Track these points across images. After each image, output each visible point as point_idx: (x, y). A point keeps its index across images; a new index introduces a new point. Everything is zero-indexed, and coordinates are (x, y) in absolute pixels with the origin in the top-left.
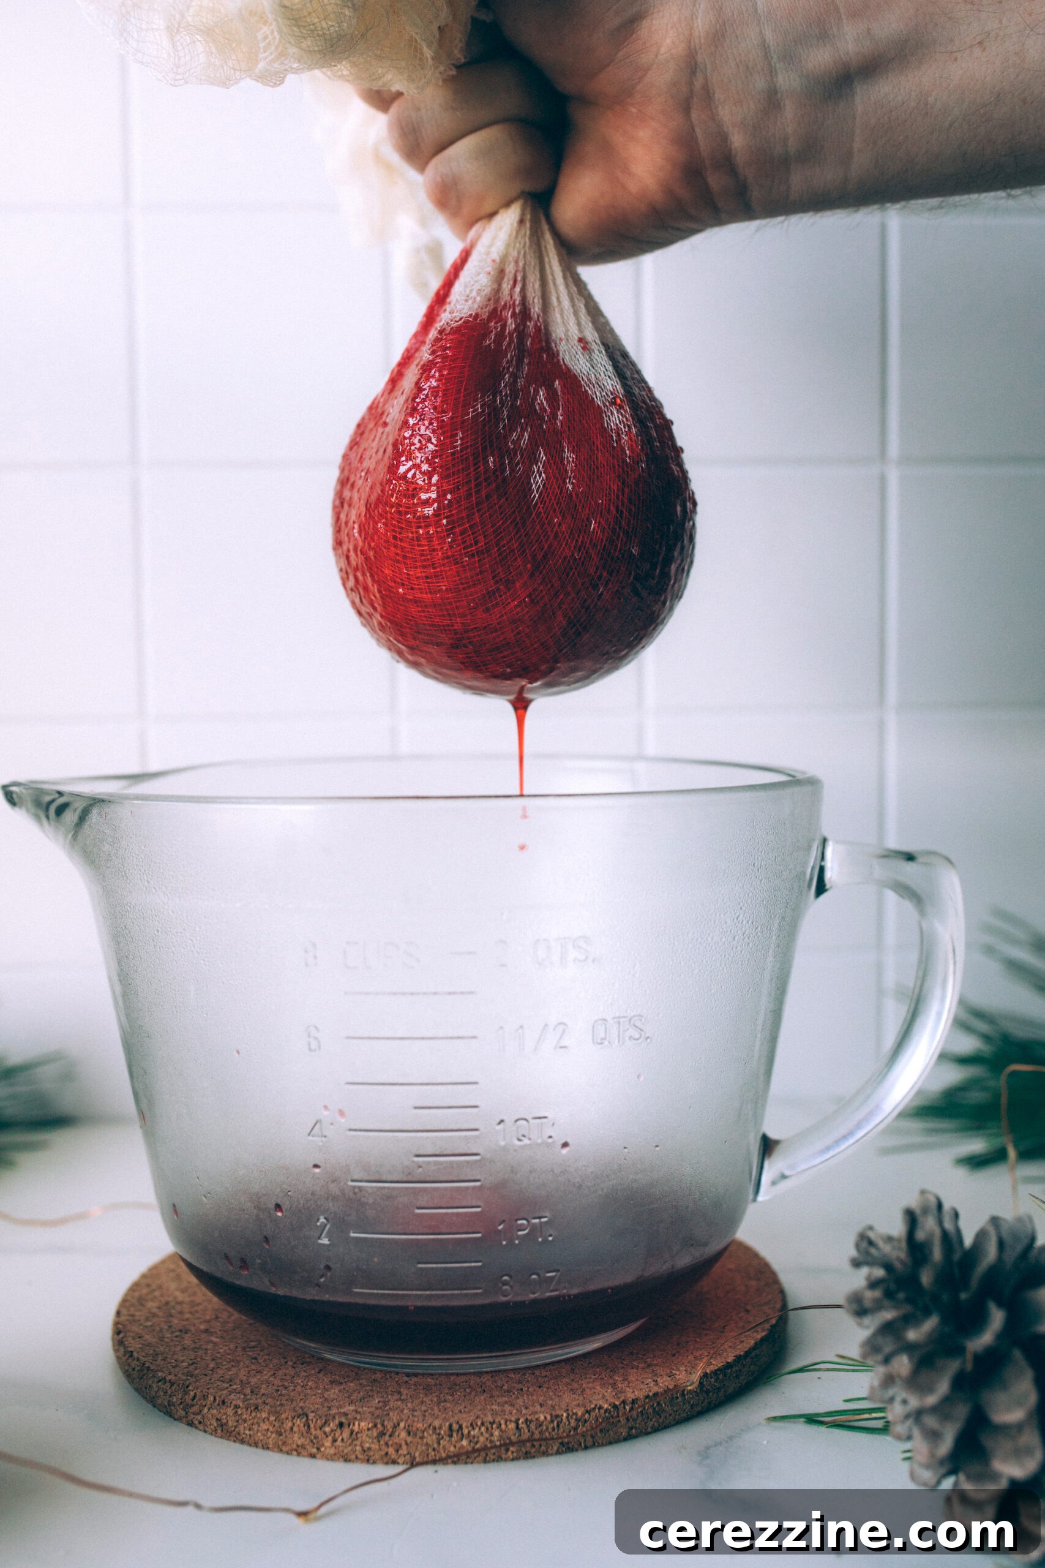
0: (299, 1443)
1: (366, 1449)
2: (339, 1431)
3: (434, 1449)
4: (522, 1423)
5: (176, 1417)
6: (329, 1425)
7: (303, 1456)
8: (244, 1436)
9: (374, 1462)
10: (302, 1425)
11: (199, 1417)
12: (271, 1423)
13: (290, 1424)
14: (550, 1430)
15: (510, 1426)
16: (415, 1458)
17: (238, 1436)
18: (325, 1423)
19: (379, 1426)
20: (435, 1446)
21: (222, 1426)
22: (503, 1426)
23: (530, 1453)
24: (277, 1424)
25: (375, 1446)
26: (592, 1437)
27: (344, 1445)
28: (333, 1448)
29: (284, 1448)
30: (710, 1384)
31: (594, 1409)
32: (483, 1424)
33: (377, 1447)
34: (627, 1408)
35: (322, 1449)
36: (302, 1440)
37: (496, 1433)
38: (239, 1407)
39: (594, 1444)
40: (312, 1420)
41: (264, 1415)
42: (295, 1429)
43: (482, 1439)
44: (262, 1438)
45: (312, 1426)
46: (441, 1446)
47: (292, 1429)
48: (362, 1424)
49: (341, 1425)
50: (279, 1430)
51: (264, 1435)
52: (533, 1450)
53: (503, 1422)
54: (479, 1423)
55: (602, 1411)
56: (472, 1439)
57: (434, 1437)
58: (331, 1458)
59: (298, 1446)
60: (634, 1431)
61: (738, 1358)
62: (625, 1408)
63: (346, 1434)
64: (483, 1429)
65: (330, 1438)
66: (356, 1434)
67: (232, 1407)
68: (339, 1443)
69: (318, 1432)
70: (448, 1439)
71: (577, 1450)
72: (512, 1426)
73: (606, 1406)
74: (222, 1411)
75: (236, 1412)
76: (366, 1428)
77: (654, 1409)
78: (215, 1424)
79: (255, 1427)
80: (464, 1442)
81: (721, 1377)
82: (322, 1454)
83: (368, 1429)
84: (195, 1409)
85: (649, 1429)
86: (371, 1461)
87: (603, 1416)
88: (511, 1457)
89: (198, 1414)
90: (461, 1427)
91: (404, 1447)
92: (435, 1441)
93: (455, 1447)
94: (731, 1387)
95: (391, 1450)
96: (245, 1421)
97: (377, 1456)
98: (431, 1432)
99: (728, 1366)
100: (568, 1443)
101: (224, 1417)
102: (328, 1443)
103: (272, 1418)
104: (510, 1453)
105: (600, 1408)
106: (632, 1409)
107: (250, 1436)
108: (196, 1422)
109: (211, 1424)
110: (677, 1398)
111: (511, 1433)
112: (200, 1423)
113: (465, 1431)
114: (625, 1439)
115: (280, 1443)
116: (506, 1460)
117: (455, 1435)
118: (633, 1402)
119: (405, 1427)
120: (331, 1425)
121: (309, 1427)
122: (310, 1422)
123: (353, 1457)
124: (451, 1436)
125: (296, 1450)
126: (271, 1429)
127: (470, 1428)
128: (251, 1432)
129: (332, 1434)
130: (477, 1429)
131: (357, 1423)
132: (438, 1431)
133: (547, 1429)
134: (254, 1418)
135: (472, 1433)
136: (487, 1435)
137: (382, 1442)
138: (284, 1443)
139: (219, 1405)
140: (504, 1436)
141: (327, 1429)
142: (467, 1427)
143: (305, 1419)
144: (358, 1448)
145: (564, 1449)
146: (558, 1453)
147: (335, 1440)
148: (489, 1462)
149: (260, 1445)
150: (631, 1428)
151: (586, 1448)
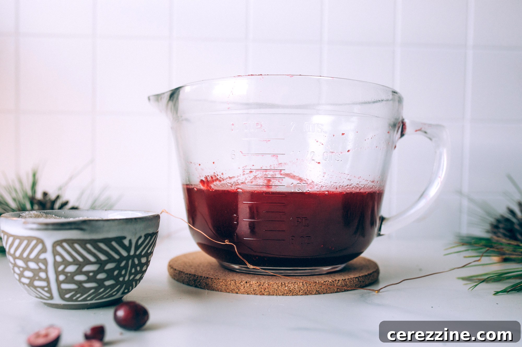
0: (233, 288)
1: (254, 290)
2: (246, 284)
3: (276, 290)
4: (305, 283)
5: (191, 285)
6: (242, 283)
7: (234, 293)
8: (214, 287)
9: (257, 295)
10: (234, 283)
11: (199, 283)
12: (223, 283)
13: (230, 283)
14: (313, 286)
15: (300, 284)
16: (270, 293)
17: (212, 288)
18: (241, 282)
19: (259, 283)
20: (277, 289)
21: (207, 285)
22: (298, 284)
23: (307, 293)
24: (225, 283)
25: (257, 289)
26: (326, 290)
27: (248, 288)
28: (244, 289)
29: (228, 291)
30: (361, 279)
31: (327, 281)
32: (292, 283)
33: (258, 289)
34: (337, 282)
35: (240, 290)
36: (234, 287)
37: (296, 286)
38: (213, 279)
39: (326, 293)
40: (237, 281)
41: (221, 280)
42: (231, 284)
43: (292, 287)
44: (220, 287)
45: (237, 283)
46: (279, 289)
47: (230, 284)
48: (253, 282)
49: (246, 282)
50: (226, 284)
51: (221, 286)
52: (308, 292)
53: (298, 283)
54: (291, 283)
55: (329, 282)
56: (288, 287)
57: (277, 286)
58: (243, 293)
59: (232, 289)
60: (338, 290)
61: (369, 274)
62: (336, 282)
63: (248, 285)
64: (292, 284)
65: (243, 286)
66: (251, 285)
67: (210, 279)
68: (246, 288)
69: (239, 285)
70: (281, 287)
71: (321, 294)
72: (301, 284)
73: (330, 281)
74: (207, 280)
75: (212, 280)
76: (254, 283)
77: (345, 283)
78: (205, 285)
79: (218, 284)
80: (286, 288)
81: (364, 278)
82: (240, 292)
83: (255, 284)
84: (198, 281)
85: (343, 290)
86: (256, 294)
87: (330, 283)
88: (301, 294)
89: (199, 282)
90: (285, 283)
91: (267, 289)
92: (277, 287)
93: (283, 289)
94: (367, 282)
95: (263, 290)
96: (215, 283)
97: (258, 292)
98: (275, 285)
99: (366, 276)
100: (319, 291)
101: (208, 282)
102: (242, 288)
103: (224, 281)
104: (300, 292)
105: (328, 281)
106: (338, 283)
107: (216, 287)
108: (198, 285)
109: (203, 285)
110: (351, 281)
111: (301, 286)
112: (199, 285)
113: (286, 285)
114: (336, 292)
115: (226, 289)
116: (299, 295)
117: (283, 286)
118: (339, 281)
119: (267, 283)
120: (243, 282)
121: (236, 283)
122: (236, 282)
123: (250, 292)
124: (282, 286)
125: (231, 291)
126: (223, 284)
127: (288, 284)
128: (217, 286)
129: (244, 285)
130: (290, 284)
131: (251, 282)
132: (278, 285)
133: (312, 286)
134: (218, 281)
135: (289, 285)
136: (293, 286)
137: (260, 287)
138: (228, 289)
139: (206, 279)
140: (299, 287)
141: (242, 284)
142: (287, 283)
143: (235, 281)
144: (252, 289)
145: (317, 293)
146: (315, 294)
147: (244, 287)
148: (294, 295)
149: (219, 290)
150: (338, 289)
151: (324, 294)
